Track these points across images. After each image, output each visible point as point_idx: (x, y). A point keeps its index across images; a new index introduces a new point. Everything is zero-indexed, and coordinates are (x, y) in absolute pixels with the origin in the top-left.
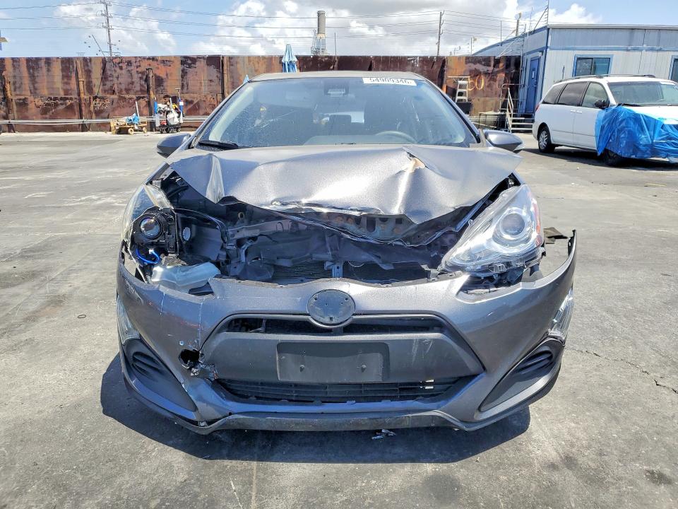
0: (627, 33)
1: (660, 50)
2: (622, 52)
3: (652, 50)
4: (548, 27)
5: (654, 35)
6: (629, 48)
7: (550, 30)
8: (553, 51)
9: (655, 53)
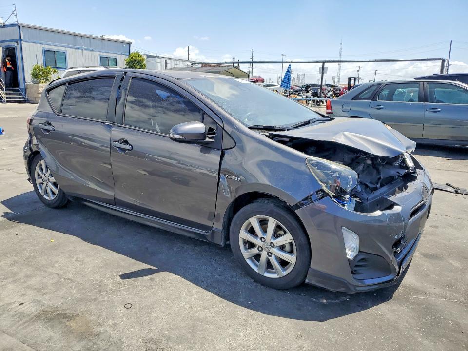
0: (72, 37)
1: (92, 50)
2: (71, 49)
3: (88, 50)
4: (19, 25)
5: (86, 41)
6: (75, 47)
7: (21, 27)
8: (26, 43)
9: (89, 52)
